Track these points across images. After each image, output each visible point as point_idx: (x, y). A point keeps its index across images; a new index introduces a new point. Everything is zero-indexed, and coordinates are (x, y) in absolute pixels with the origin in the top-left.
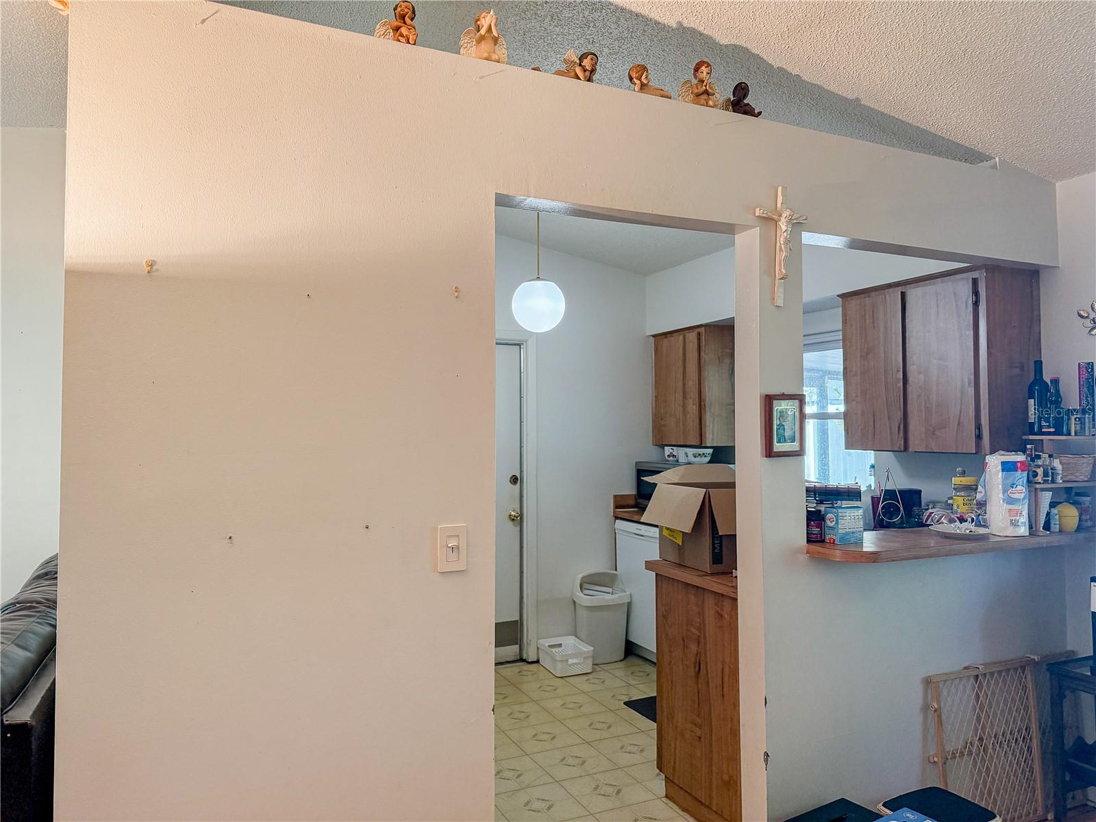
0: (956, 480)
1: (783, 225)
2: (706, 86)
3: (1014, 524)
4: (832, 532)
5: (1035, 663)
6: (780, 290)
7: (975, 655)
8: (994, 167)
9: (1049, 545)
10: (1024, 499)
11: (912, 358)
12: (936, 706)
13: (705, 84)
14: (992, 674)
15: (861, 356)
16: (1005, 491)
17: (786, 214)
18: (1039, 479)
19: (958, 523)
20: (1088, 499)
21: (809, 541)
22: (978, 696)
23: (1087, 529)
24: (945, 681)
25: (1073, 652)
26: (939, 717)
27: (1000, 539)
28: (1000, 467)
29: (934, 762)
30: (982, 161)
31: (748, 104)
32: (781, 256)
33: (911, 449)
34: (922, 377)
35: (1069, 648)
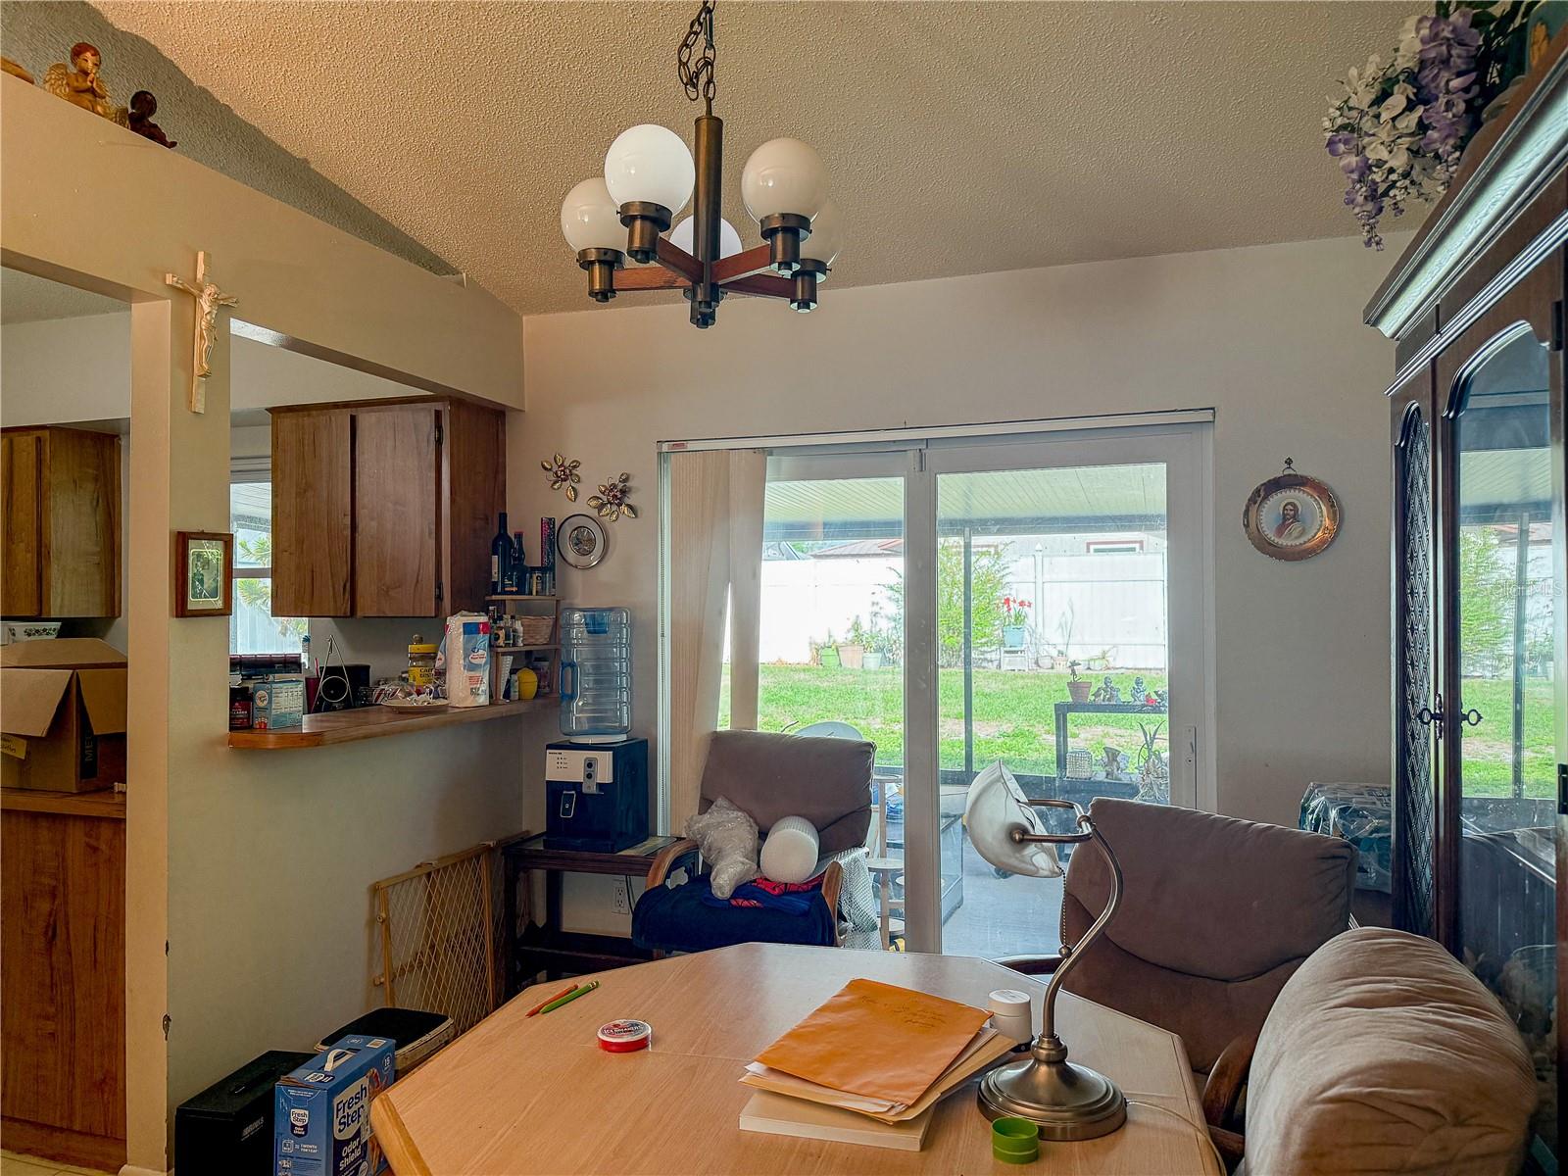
0: (413, 648)
1: (205, 304)
2: (92, 82)
3: (474, 692)
4: (263, 714)
5: (489, 849)
6: (200, 391)
7: (427, 850)
8: (460, 283)
9: (509, 714)
10: (485, 664)
11: (363, 500)
12: (384, 915)
13: (89, 78)
14: (445, 869)
15: (298, 494)
16: (466, 656)
17: (210, 290)
18: (501, 642)
19: (415, 696)
20: (546, 663)
21: (231, 729)
22: (430, 897)
23: (545, 696)
24: (394, 885)
25: (528, 832)
26: (388, 929)
27: (457, 710)
28: (462, 630)
29: (381, 983)
30: (448, 273)
31: (155, 126)
32: (202, 346)
33: (359, 614)
34: (374, 524)
35: (524, 829)
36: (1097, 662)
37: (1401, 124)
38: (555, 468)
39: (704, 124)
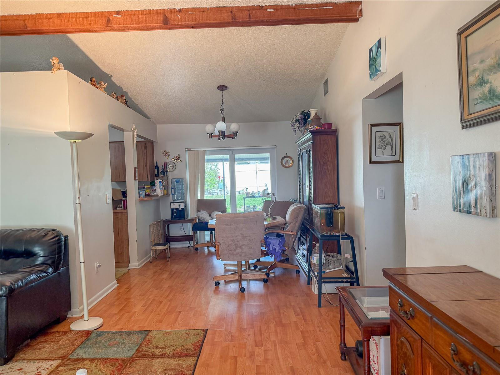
3: (161, 193)
6: (134, 145)
16: (159, 187)
18: (163, 185)
25: (168, 218)
28: (159, 182)
36: (242, 192)
37: (297, 125)
38: (165, 153)
39: (223, 118)
